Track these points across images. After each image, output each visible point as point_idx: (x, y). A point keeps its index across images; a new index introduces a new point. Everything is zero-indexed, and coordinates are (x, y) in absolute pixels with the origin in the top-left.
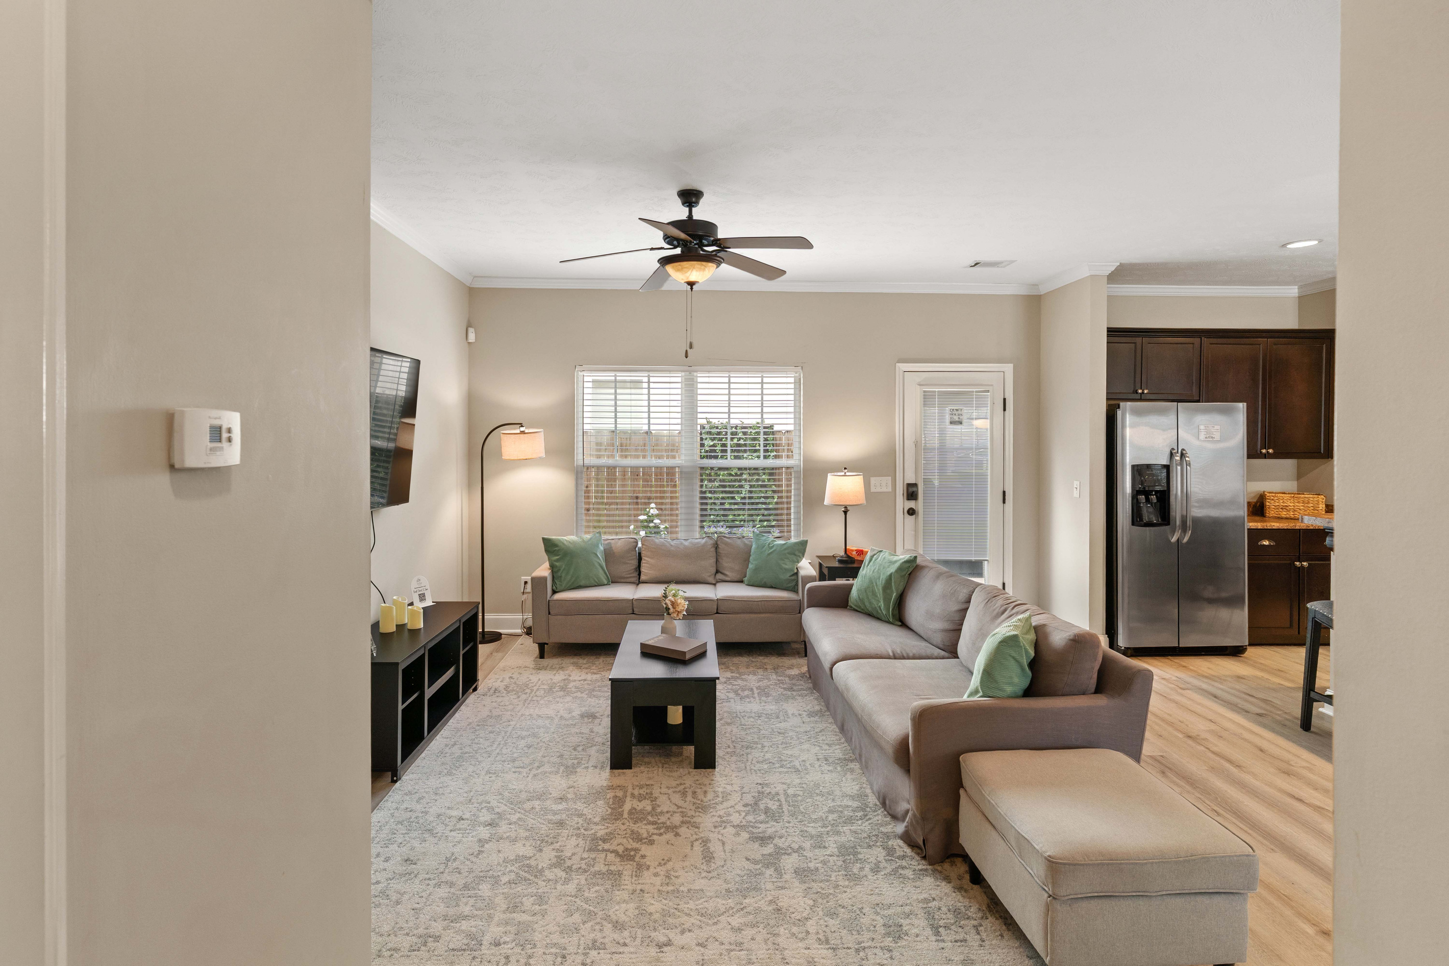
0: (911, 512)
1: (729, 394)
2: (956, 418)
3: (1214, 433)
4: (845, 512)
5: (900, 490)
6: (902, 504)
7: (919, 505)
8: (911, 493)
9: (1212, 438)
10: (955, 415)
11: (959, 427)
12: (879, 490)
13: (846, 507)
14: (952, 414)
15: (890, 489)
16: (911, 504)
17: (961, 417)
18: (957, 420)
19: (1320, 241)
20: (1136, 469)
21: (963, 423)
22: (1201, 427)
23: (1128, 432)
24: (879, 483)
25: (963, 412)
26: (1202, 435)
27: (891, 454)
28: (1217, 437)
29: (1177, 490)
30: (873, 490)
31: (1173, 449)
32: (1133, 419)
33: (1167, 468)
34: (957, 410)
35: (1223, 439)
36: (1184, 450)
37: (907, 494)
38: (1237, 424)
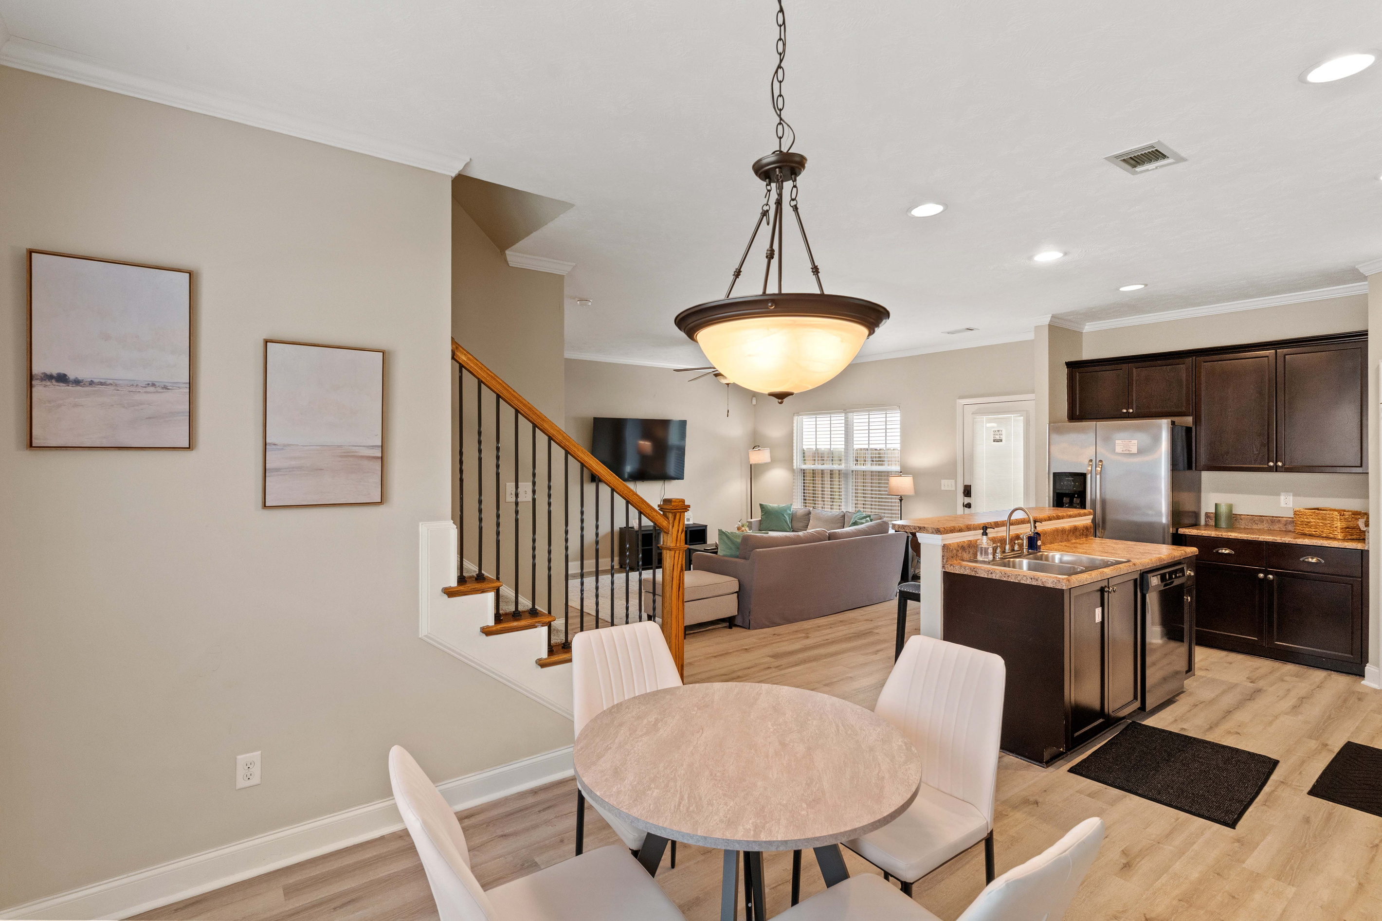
0: (968, 506)
1: (869, 422)
2: (998, 437)
3: (1131, 447)
4: (901, 500)
5: (961, 490)
6: (961, 499)
7: (971, 500)
8: (968, 492)
9: (1129, 450)
10: (997, 434)
11: (1000, 443)
13: (901, 497)
14: (995, 435)
15: (954, 489)
16: (967, 500)
17: (1001, 436)
18: (998, 438)
19: (1146, 285)
20: (1058, 477)
21: (1003, 441)
22: (1117, 442)
23: (1052, 448)
24: (947, 484)
25: (1004, 432)
26: (1119, 449)
27: (954, 464)
28: (1134, 450)
29: (1094, 497)
30: (943, 488)
31: (1091, 461)
32: (1056, 437)
33: (1083, 476)
34: (998, 431)
35: (1140, 452)
36: (1101, 461)
37: (964, 493)
38: (1157, 439)
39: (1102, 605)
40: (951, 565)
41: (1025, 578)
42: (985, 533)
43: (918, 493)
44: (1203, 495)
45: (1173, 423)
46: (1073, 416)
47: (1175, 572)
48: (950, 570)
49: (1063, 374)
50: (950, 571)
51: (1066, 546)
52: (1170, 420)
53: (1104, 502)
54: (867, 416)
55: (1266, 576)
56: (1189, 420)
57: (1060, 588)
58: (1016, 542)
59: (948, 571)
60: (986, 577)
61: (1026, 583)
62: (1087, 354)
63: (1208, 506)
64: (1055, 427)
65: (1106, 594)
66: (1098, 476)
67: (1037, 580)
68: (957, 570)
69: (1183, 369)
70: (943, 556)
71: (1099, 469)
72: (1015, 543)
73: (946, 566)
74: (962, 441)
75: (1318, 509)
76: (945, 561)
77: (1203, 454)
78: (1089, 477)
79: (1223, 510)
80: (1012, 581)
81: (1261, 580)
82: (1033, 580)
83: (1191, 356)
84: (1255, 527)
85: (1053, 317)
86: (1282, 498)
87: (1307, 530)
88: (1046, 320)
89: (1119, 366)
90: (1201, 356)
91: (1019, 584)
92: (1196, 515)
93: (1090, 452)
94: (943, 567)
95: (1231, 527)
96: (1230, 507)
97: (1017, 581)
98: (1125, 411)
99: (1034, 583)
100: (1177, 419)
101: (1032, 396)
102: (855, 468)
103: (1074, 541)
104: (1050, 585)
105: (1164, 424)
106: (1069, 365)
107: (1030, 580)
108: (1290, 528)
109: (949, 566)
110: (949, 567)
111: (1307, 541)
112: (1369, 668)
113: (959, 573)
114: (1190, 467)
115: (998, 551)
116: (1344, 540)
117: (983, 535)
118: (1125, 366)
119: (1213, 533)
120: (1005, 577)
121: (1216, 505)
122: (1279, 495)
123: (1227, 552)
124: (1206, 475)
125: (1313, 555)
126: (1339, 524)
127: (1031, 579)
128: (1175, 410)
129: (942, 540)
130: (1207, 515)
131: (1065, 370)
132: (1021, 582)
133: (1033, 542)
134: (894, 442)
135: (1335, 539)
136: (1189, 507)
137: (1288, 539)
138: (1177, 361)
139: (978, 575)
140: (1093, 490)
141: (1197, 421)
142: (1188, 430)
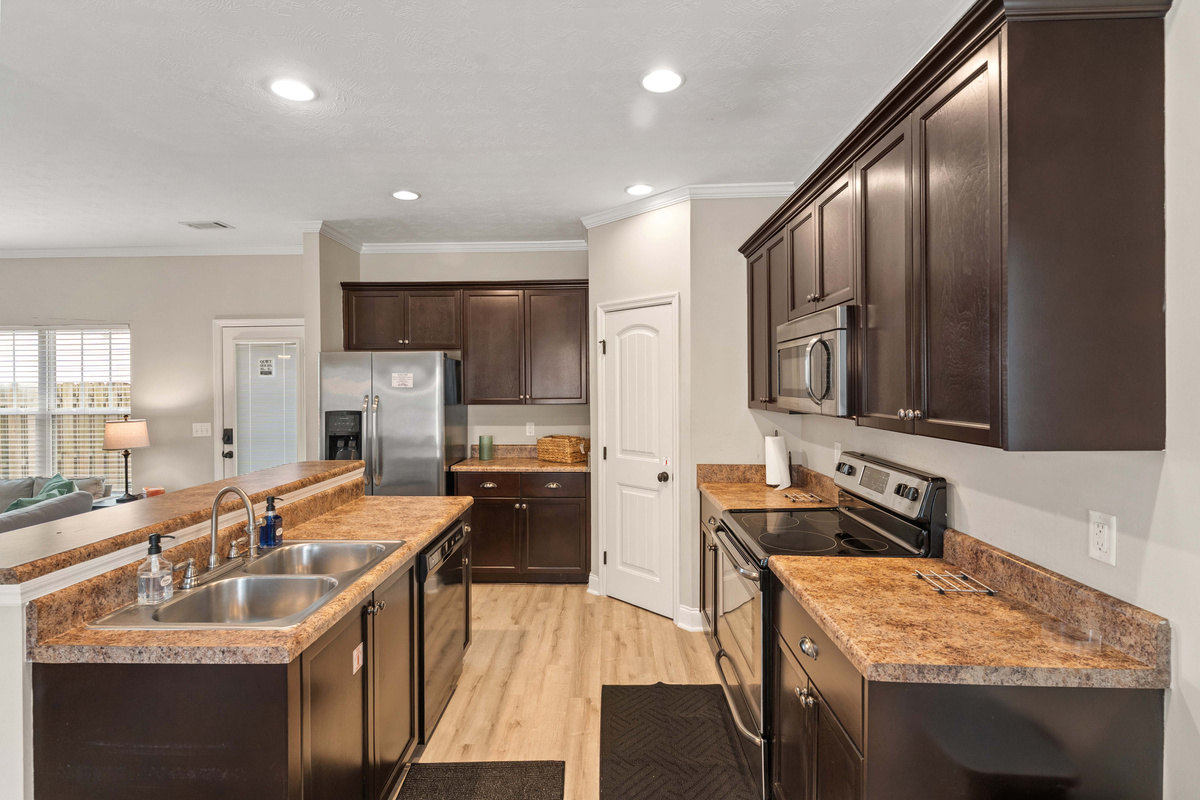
0: (230, 455)
1: (82, 344)
2: (266, 369)
3: (407, 380)
4: (126, 455)
5: (219, 435)
6: (219, 446)
7: (233, 448)
8: (228, 437)
9: (405, 384)
10: (266, 365)
11: (269, 376)
12: (199, 435)
13: (128, 450)
14: (263, 365)
15: (209, 434)
16: (228, 448)
17: (271, 368)
20: (330, 416)
21: (273, 373)
22: (393, 375)
23: (324, 382)
24: (200, 429)
25: (273, 363)
26: (395, 383)
27: (210, 402)
28: (410, 384)
29: (369, 435)
30: (195, 435)
31: (367, 396)
32: (328, 370)
33: (359, 414)
34: (267, 361)
35: (416, 386)
36: (377, 397)
37: (223, 439)
38: (431, 373)
39: (364, 639)
40: (49, 647)
41: (211, 652)
42: (155, 549)
43: (155, 441)
44: (469, 427)
45: (445, 355)
46: (349, 346)
47: (454, 536)
48: (47, 657)
49: (338, 295)
50: (46, 662)
51: (326, 521)
52: (442, 352)
53: (380, 440)
54: (80, 337)
55: (521, 505)
56: (457, 354)
57: (279, 663)
58: (234, 543)
59: (40, 661)
60: (129, 662)
61: (212, 663)
62: (365, 276)
63: (473, 440)
64: (327, 358)
65: (370, 618)
66: (374, 414)
67: (234, 653)
68: (64, 656)
69: (452, 300)
70: (28, 630)
71: (375, 406)
72: (232, 546)
73: (36, 651)
74: (220, 374)
75: (552, 437)
76: (33, 640)
77: (470, 388)
78: (364, 415)
79: (486, 442)
80: (184, 662)
81: (518, 510)
82: (226, 654)
83: (459, 289)
84: (509, 456)
85: (325, 224)
86: (527, 427)
87: (547, 457)
88: (317, 226)
89: (395, 293)
90: (468, 289)
91: (200, 667)
92: (464, 448)
93: (364, 387)
94: (30, 654)
95: (493, 459)
96: (491, 438)
97: (194, 662)
98: (401, 342)
99: (229, 660)
100: (449, 353)
101: (301, 321)
102: (91, 411)
103: (340, 508)
104: (259, 660)
105: (438, 355)
106: (345, 285)
107: (221, 656)
108: (533, 455)
109: (43, 650)
110: (44, 652)
111: (549, 469)
112: (592, 577)
113: (68, 662)
114: (459, 401)
115: (189, 574)
116: (573, 464)
117: (150, 553)
118: (401, 293)
119: (479, 468)
120: (169, 657)
121: (480, 437)
122: (525, 425)
123: (491, 485)
124: (471, 408)
125: (553, 482)
126: (569, 450)
127: (223, 652)
128: (445, 342)
129: (22, 594)
130: (473, 447)
131: (340, 293)
132: (203, 662)
133: (268, 535)
134: (123, 374)
135: (565, 464)
136: (458, 441)
137: (535, 468)
138: (447, 292)
139: (110, 661)
140: (369, 429)
141: (465, 355)
142: (458, 363)
